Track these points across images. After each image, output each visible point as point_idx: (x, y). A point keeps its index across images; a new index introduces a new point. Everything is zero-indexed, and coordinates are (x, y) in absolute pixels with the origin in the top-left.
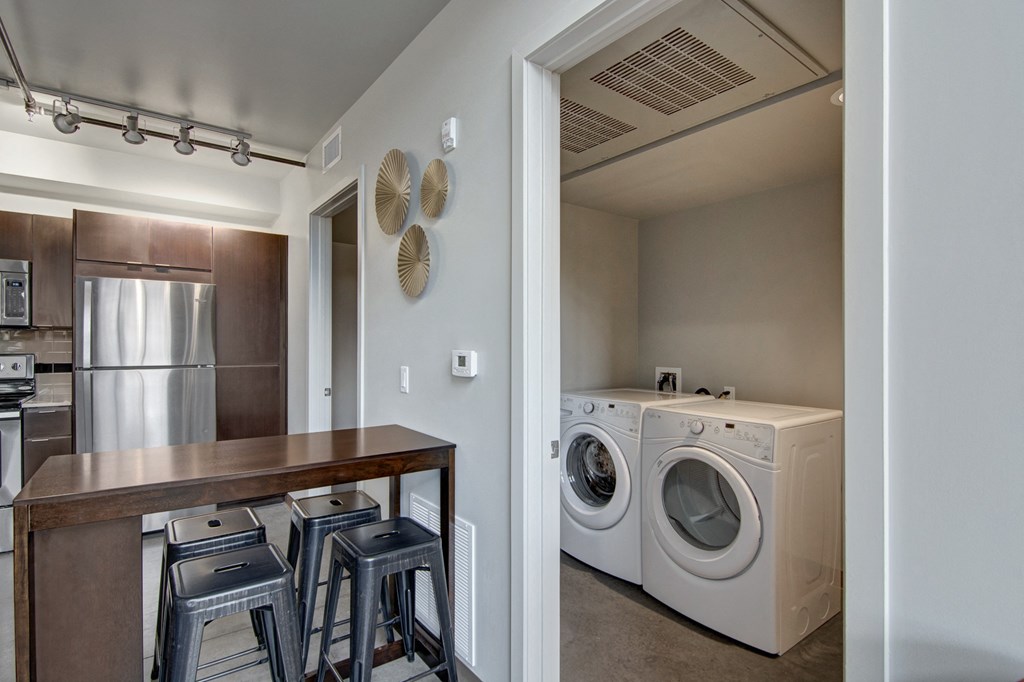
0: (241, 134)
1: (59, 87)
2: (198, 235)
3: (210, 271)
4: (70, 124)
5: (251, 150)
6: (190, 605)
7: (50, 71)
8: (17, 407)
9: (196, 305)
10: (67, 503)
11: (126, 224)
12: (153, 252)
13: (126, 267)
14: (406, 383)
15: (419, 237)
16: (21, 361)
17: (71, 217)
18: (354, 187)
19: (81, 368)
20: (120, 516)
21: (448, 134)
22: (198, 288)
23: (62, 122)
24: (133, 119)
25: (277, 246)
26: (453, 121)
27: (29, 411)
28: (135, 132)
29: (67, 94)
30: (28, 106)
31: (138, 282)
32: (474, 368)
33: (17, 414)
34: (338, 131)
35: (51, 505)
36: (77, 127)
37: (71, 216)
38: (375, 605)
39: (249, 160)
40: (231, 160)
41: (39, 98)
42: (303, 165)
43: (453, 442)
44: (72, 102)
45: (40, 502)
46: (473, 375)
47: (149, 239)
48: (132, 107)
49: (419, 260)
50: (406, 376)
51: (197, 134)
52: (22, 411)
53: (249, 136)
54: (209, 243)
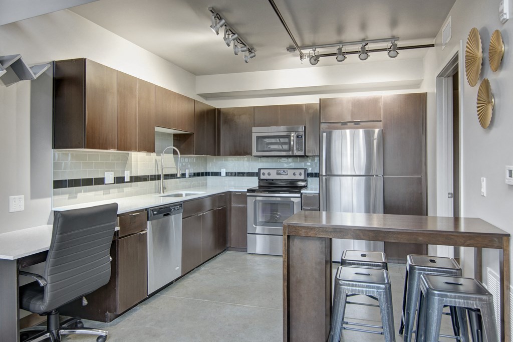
0: (394, 38)
1: (311, 45)
2: (375, 101)
3: (381, 121)
4: (315, 60)
5: (399, 46)
6: (340, 283)
7: (308, 38)
8: (299, 192)
9: (375, 142)
10: (299, 227)
12: (353, 114)
13: (341, 124)
14: (484, 190)
15: (486, 85)
17: (319, 102)
19: (322, 175)
20: (316, 236)
21: (502, 11)
22: (376, 131)
23: (313, 60)
24: (340, 49)
25: (421, 99)
27: (304, 194)
28: (341, 55)
29: (314, 46)
30: (301, 57)
31: (348, 131)
33: (299, 195)
35: (294, 226)
36: (318, 61)
39: (398, 53)
40: (388, 56)
41: (305, 51)
42: (433, 46)
44: (317, 49)
45: (291, 224)
47: (351, 108)
48: (340, 42)
49: (489, 102)
50: (484, 184)
51: (370, 46)
52: (301, 194)
53: (397, 38)
54: (380, 105)
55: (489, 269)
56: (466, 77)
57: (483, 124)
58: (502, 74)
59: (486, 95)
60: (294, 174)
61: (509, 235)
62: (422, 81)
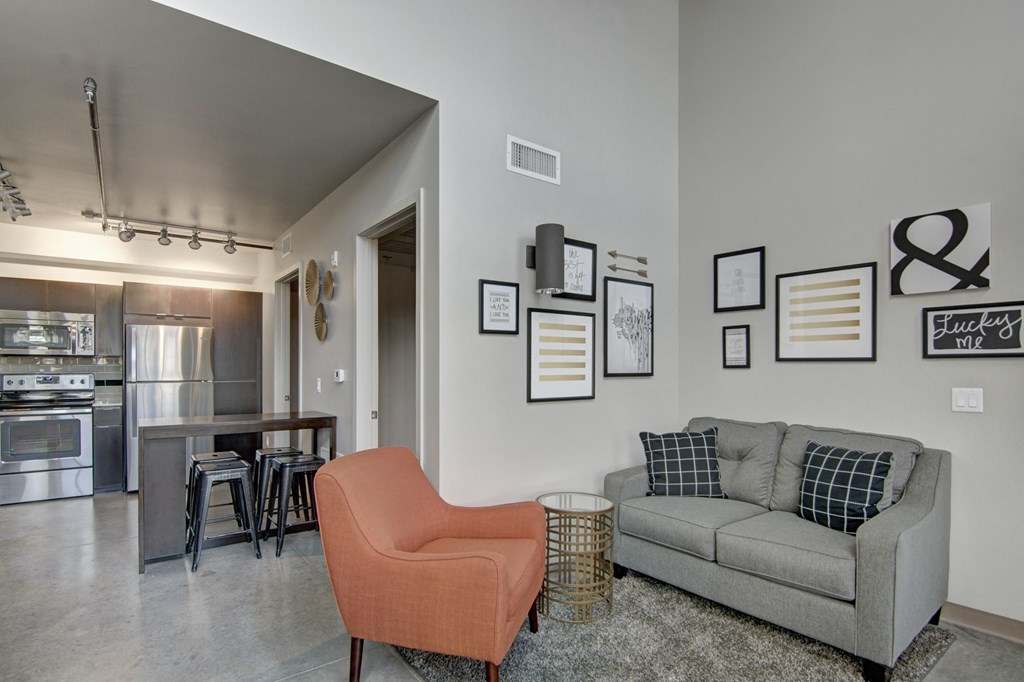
0: (230, 233)
1: (123, 215)
2: (202, 294)
3: (209, 318)
4: (127, 236)
5: (237, 242)
8: (89, 406)
9: (200, 341)
11: (156, 289)
12: (173, 307)
14: (319, 388)
15: (321, 307)
16: (86, 377)
18: (297, 272)
19: (131, 382)
21: (334, 259)
22: (201, 330)
23: (124, 236)
24: (165, 230)
25: (255, 299)
26: (336, 253)
27: (96, 409)
28: (165, 237)
29: (126, 219)
30: (104, 227)
31: (162, 328)
32: (342, 378)
33: (90, 410)
34: (290, 235)
36: (133, 237)
37: (122, 285)
38: (288, 492)
39: (235, 248)
41: (111, 222)
42: (271, 248)
43: (335, 415)
44: (130, 223)
46: (341, 381)
47: (170, 298)
48: (164, 223)
49: (324, 321)
50: (319, 384)
51: (202, 235)
52: (93, 408)
53: (235, 234)
54: (210, 299)
55: (322, 448)
56: (305, 296)
57: (319, 338)
58: (333, 303)
59: (322, 315)
60: (72, 382)
61: (335, 417)
62: (256, 277)
